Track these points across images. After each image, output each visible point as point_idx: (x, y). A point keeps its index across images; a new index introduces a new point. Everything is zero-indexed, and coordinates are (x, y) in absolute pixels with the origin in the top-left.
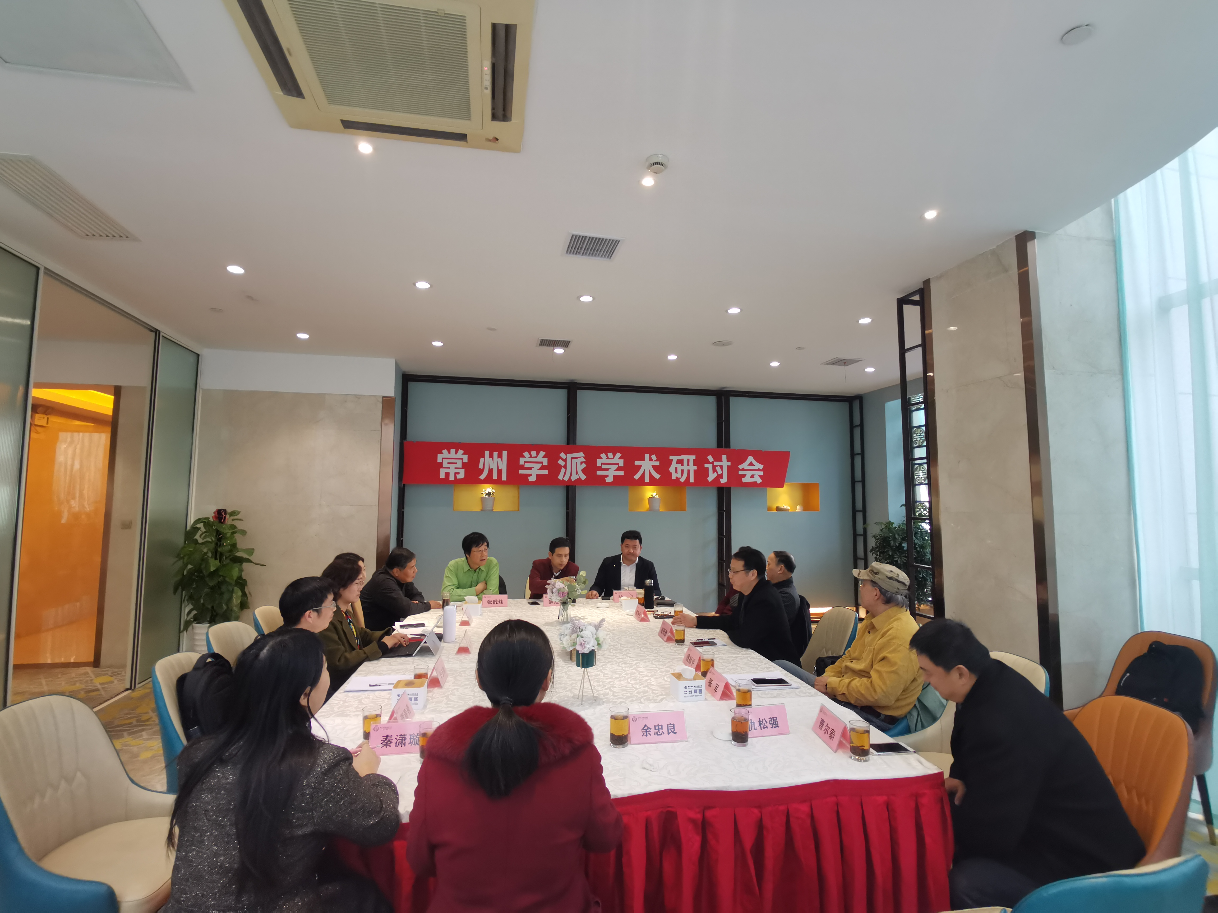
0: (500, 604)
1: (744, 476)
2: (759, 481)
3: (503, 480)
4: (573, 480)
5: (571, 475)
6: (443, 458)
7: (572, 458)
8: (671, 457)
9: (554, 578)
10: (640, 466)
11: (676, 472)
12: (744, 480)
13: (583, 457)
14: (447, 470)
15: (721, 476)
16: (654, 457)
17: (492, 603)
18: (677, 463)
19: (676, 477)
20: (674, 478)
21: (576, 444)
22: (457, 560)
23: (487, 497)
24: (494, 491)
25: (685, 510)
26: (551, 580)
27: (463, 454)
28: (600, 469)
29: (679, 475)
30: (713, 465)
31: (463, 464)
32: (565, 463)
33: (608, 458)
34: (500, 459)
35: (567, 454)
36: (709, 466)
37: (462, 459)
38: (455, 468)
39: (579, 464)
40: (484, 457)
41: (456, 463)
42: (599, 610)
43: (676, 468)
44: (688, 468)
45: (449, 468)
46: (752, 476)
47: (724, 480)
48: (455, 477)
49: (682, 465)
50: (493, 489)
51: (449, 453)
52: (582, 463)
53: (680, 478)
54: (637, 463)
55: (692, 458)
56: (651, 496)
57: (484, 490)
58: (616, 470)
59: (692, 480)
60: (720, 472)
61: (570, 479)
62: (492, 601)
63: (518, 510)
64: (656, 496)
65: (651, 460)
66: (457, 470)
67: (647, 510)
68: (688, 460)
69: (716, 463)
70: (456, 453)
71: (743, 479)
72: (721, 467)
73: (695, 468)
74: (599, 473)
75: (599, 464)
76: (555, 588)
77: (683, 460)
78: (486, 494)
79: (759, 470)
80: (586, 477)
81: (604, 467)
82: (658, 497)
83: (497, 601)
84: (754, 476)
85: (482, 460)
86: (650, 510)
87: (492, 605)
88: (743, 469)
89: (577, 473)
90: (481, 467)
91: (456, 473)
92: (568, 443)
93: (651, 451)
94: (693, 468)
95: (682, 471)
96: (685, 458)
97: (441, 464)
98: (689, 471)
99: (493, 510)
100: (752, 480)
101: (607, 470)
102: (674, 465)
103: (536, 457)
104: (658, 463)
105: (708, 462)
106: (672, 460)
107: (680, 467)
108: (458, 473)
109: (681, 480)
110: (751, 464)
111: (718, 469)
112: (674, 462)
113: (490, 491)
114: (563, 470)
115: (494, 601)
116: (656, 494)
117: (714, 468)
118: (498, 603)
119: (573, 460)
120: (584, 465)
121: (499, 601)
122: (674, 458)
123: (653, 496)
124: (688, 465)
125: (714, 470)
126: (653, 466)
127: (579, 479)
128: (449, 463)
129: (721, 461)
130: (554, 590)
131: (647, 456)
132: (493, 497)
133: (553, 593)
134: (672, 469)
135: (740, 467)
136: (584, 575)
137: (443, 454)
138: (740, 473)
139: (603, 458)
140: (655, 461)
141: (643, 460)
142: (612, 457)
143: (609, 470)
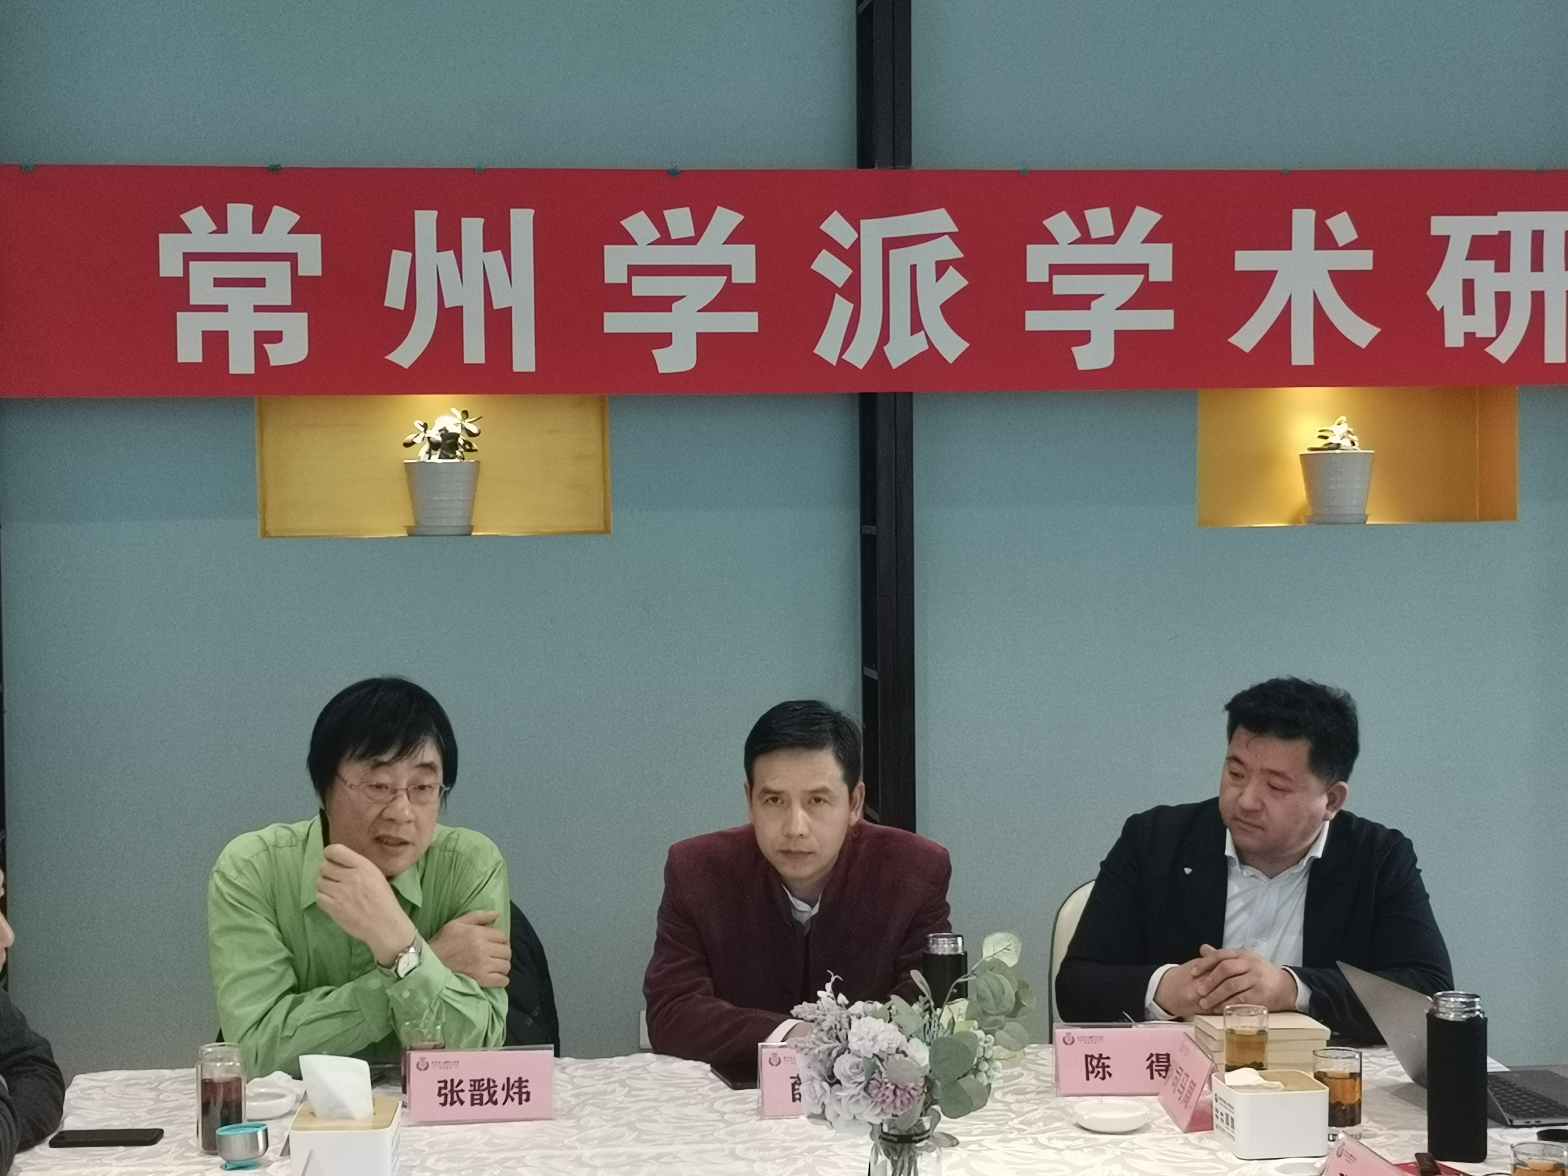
0: (513, 1105)
3: (517, 367)
4: (895, 363)
5: (884, 337)
6: (189, 257)
7: (890, 244)
8: (1439, 225)
9: (836, 991)
10: (1265, 279)
11: (1469, 308)
13: (950, 234)
14: (214, 322)
16: (1342, 226)
17: (466, 1096)
18: (1472, 256)
19: (1469, 336)
20: (1454, 339)
21: (909, 162)
22: (268, 833)
23: (435, 458)
24: (474, 429)
25: (1512, 516)
26: (814, 999)
27: (294, 230)
28: (1044, 297)
29: (1484, 325)
31: (299, 283)
32: (847, 272)
33: (1085, 238)
34: (498, 254)
35: (864, 223)
37: (292, 258)
38: (258, 309)
39: (926, 274)
40: (409, 245)
41: (260, 283)
42: (1099, 1150)
43: (1468, 286)
44: (1537, 281)
45: (224, 308)
48: (261, 356)
49: (1503, 266)
50: (465, 414)
51: (222, 227)
52: (941, 268)
53: (1490, 341)
54: (1247, 260)
55: (1560, 224)
56: (1321, 443)
57: (418, 424)
58: (1133, 304)
59: (1555, 351)
61: (879, 356)
62: (466, 1086)
63: (607, 531)
64: (1346, 443)
65: (1324, 241)
66: (270, 322)
67: (1295, 520)
68: (1538, 238)
70: (259, 225)
74: (1037, 321)
75: (1037, 272)
76: (845, 1050)
77: (1505, 236)
78: (434, 446)
80: (965, 345)
81: (1063, 285)
82: (1357, 449)
83: (491, 1085)
85: (399, 260)
86: (1311, 521)
87: (466, 1110)
89: (917, 325)
90: (395, 298)
91: (264, 338)
92: (865, 158)
93: (1326, 189)
95: (1503, 301)
96: (1518, 223)
97: (182, 284)
98: (1538, 299)
99: (471, 529)
101: (1083, 302)
102: (1455, 267)
103: (692, 241)
104: (1363, 260)
106: (1445, 240)
107: (1486, 278)
108: (276, 337)
109: (1490, 350)
112: (1458, 249)
113: (452, 429)
114: (841, 308)
115: (476, 1084)
116: (1345, 427)
118: (500, 1095)
119: (892, 253)
120: (955, 281)
121: (508, 1087)
122: (1457, 229)
123: (1334, 439)
124: (1537, 264)
126: (1338, 276)
127: (932, 353)
128: (220, 282)
130: (843, 1066)
131: (1302, 220)
132: (470, 458)
133: (832, 1080)
134: (1445, 291)
136: (1011, 961)
137: (185, 230)
139: (1059, 241)
140: (1351, 246)
141: (1284, 242)
142: (1111, 232)
143: (1094, 304)
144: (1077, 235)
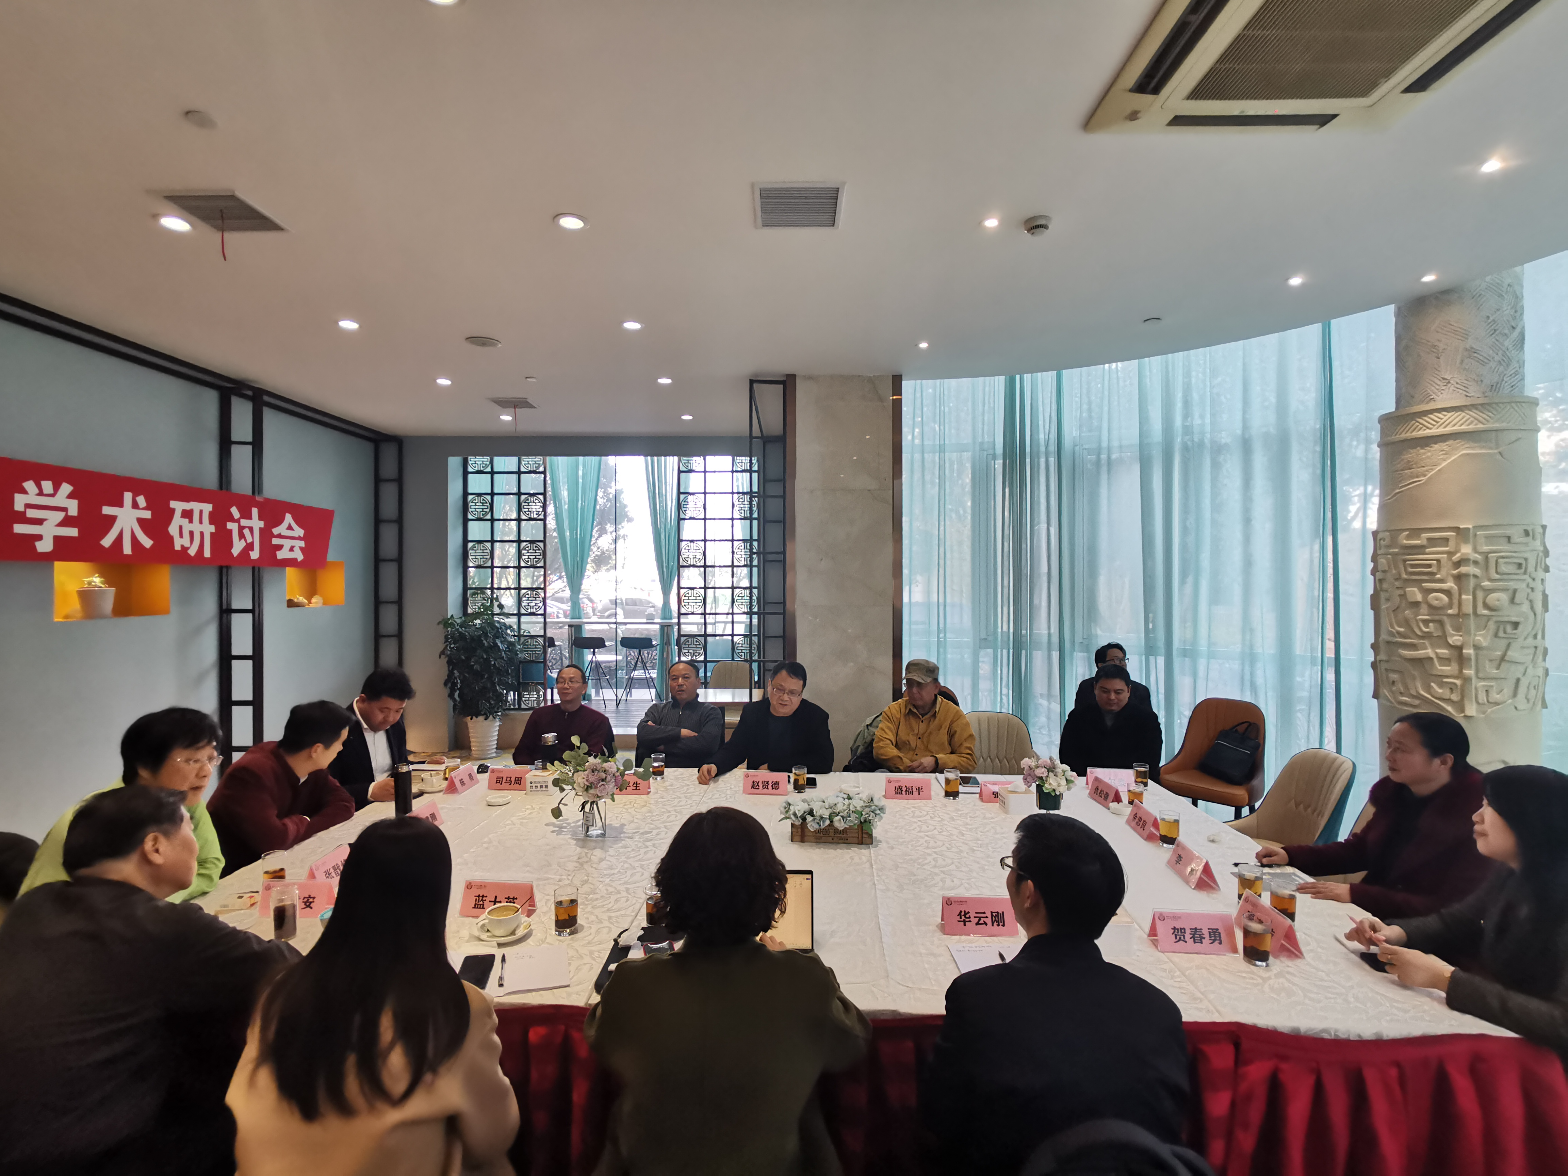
1: (280, 547)
2: (300, 557)
8: (173, 504)
10: (112, 519)
11: (181, 536)
12: (281, 555)
15: (250, 547)
16: (141, 501)
18: (182, 516)
19: (182, 546)
20: (177, 547)
25: (168, 612)
28: (22, 518)
29: (186, 542)
30: (239, 525)
33: (41, 493)
36: (231, 526)
43: (181, 527)
44: (201, 528)
46: (292, 549)
47: (255, 555)
49: (191, 521)
53: (188, 548)
54: (107, 510)
55: (208, 508)
58: (61, 524)
59: (207, 554)
60: (249, 540)
62: (332, 870)
64: (101, 585)
65: (135, 505)
68: (201, 512)
69: (244, 522)
71: (278, 553)
72: (251, 529)
73: (212, 529)
74: (20, 529)
75: (19, 506)
77: (192, 511)
79: (299, 538)
81: (31, 513)
84: (294, 549)
88: (280, 536)
93: (138, 486)
94: (209, 529)
95: (191, 534)
96: (196, 506)
98: (202, 534)
100: (291, 555)
101: (39, 522)
102: (177, 520)
104: (147, 515)
105: (232, 520)
106: (174, 510)
107: (187, 527)
109: (189, 552)
110: (290, 528)
111: (246, 532)
112: (178, 514)
117: (241, 529)
122: (178, 506)
124: (201, 522)
125: (242, 536)
126: (141, 521)
129: (251, 518)
131: (128, 496)
134: (173, 530)
135: (276, 531)
138: (275, 541)
139: (29, 492)
140: (144, 509)
141: (120, 504)
142: (52, 492)
143: (45, 523)
144: (37, 491)
